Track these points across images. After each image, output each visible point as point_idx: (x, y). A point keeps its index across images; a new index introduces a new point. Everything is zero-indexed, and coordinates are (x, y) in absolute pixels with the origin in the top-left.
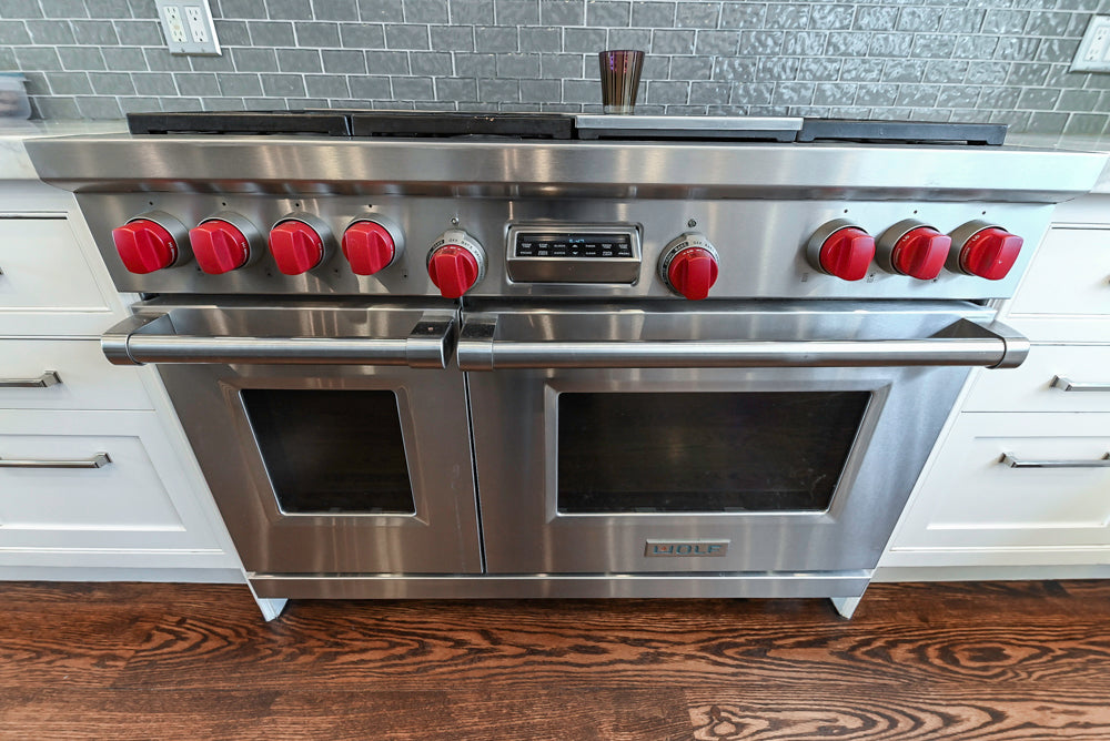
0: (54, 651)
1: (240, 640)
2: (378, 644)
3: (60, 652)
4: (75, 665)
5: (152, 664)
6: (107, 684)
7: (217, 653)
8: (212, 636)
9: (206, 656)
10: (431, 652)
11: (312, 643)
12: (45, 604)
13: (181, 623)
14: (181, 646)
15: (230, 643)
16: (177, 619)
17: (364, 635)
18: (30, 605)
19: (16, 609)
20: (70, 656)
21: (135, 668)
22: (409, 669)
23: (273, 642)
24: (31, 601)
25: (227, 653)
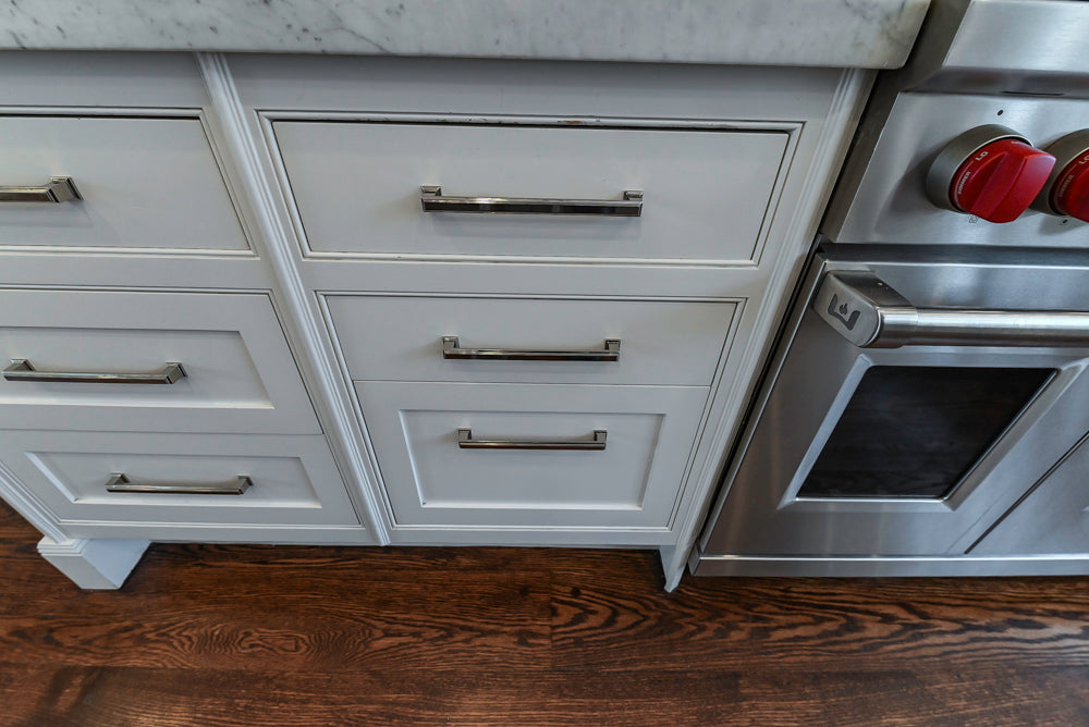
0: (463, 628)
1: (652, 614)
2: (802, 619)
3: (471, 629)
4: (499, 643)
5: (578, 642)
6: (547, 665)
7: (639, 629)
8: (620, 610)
9: (631, 632)
10: (864, 628)
11: (730, 617)
12: (415, 573)
13: (576, 592)
14: (593, 621)
15: (646, 618)
16: (568, 589)
17: (780, 607)
18: (396, 574)
19: (385, 579)
20: (484, 633)
21: (564, 647)
22: (855, 646)
23: (691, 616)
24: (397, 570)
25: (650, 628)
